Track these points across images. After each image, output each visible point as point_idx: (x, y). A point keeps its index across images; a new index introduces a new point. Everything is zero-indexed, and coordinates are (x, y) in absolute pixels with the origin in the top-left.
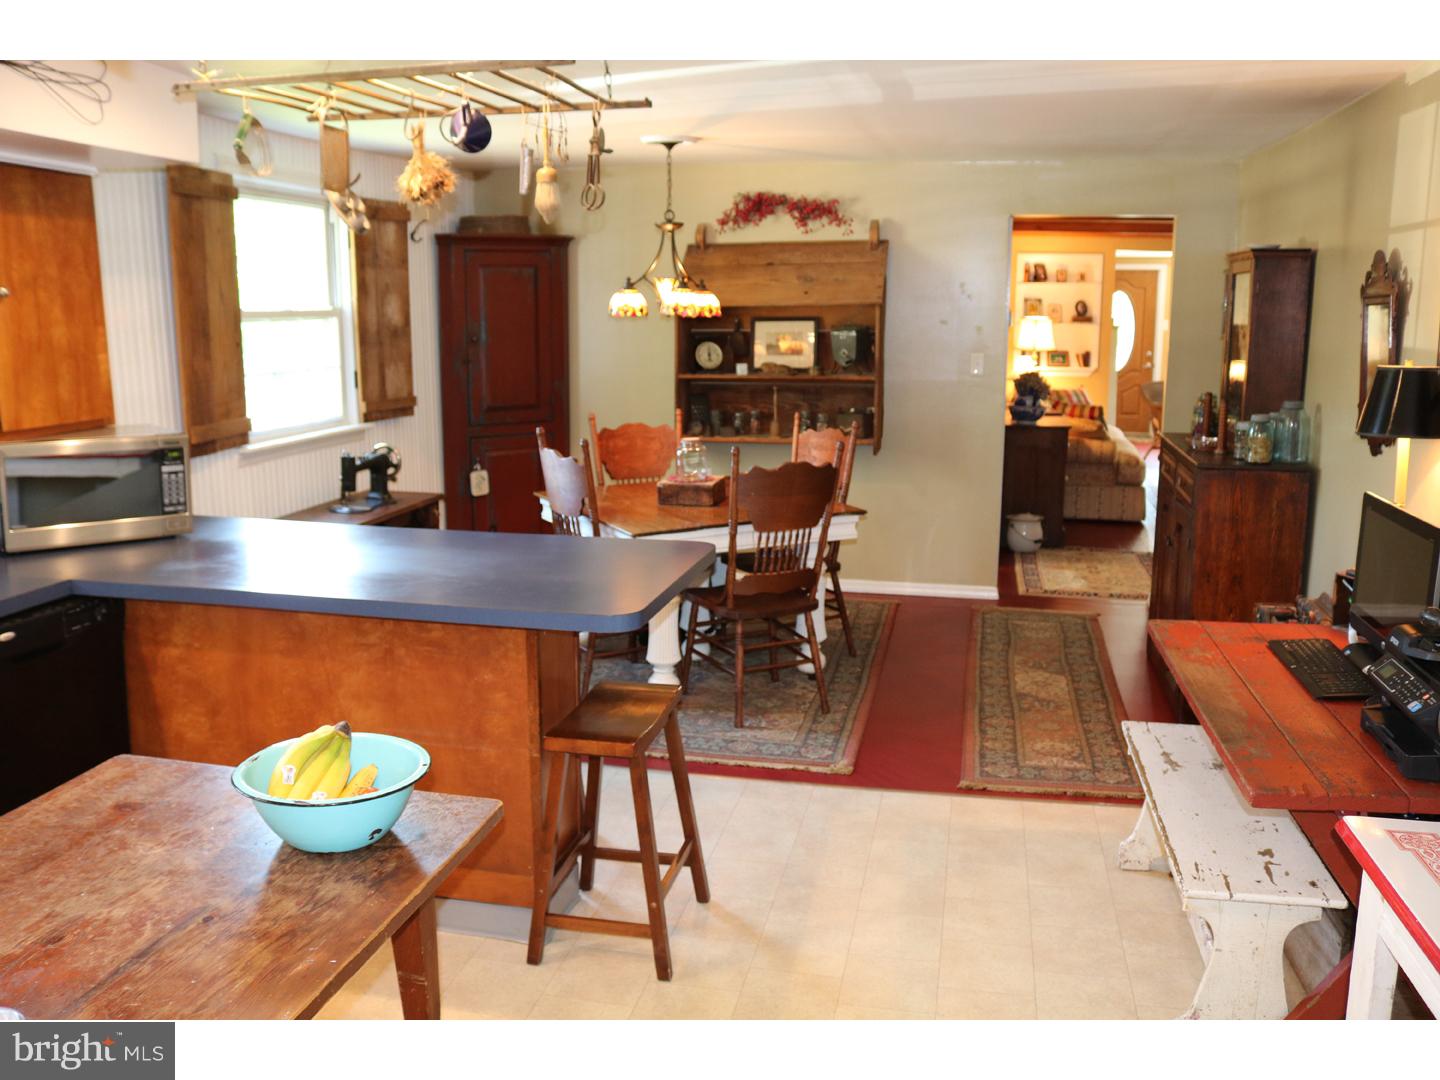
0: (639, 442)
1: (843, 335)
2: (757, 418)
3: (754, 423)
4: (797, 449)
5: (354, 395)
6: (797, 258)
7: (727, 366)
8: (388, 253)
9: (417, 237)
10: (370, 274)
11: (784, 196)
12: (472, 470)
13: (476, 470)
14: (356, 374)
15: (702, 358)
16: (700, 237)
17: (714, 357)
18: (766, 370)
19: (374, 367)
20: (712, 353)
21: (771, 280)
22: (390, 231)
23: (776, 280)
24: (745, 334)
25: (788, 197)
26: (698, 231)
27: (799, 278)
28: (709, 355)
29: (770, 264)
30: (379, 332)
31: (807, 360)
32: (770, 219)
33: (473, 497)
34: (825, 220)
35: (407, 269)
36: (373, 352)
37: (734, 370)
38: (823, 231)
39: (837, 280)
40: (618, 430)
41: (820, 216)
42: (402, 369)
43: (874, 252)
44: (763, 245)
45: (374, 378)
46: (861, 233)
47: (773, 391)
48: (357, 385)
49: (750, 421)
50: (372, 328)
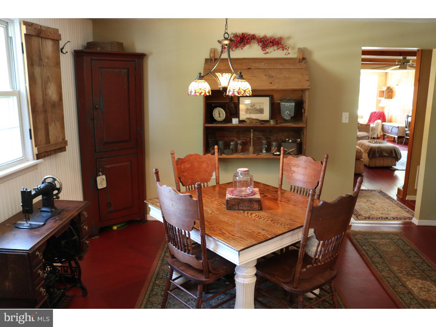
0: (196, 164)
1: (287, 104)
2: (241, 145)
3: (240, 147)
4: (283, 167)
5: (29, 143)
6: (262, 65)
7: (228, 120)
8: (48, 58)
9: (64, 51)
10: (37, 70)
11: (254, 35)
12: (98, 175)
13: (100, 175)
14: (30, 130)
15: (216, 116)
16: (212, 55)
17: (221, 115)
18: (248, 121)
19: (41, 126)
20: (220, 113)
21: (252, 77)
22: (49, 45)
23: (254, 77)
24: (234, 103)
25: (257, 36)
26: (211, 52)
27: (266, 75)
28: (219, 114)
29: (249, 69)
30: (44, 105)
31: (266, 115)
32: (247, 46)
33: (98, 189)
34: (275, 48)
35: (60, 68)
36: (41, 117)
37: (231, 121)
38: (274, 53)
39: (285, 77)
40: (185, 158)
41: (273, 45)
42: (58, 125)
43: (300, 64)
44: (244, 59)
45: (42, 133)
46: (293, 54)
47: (251, 131)
48: (31, 138)
49: (238, 146)
50: (40, 102)
